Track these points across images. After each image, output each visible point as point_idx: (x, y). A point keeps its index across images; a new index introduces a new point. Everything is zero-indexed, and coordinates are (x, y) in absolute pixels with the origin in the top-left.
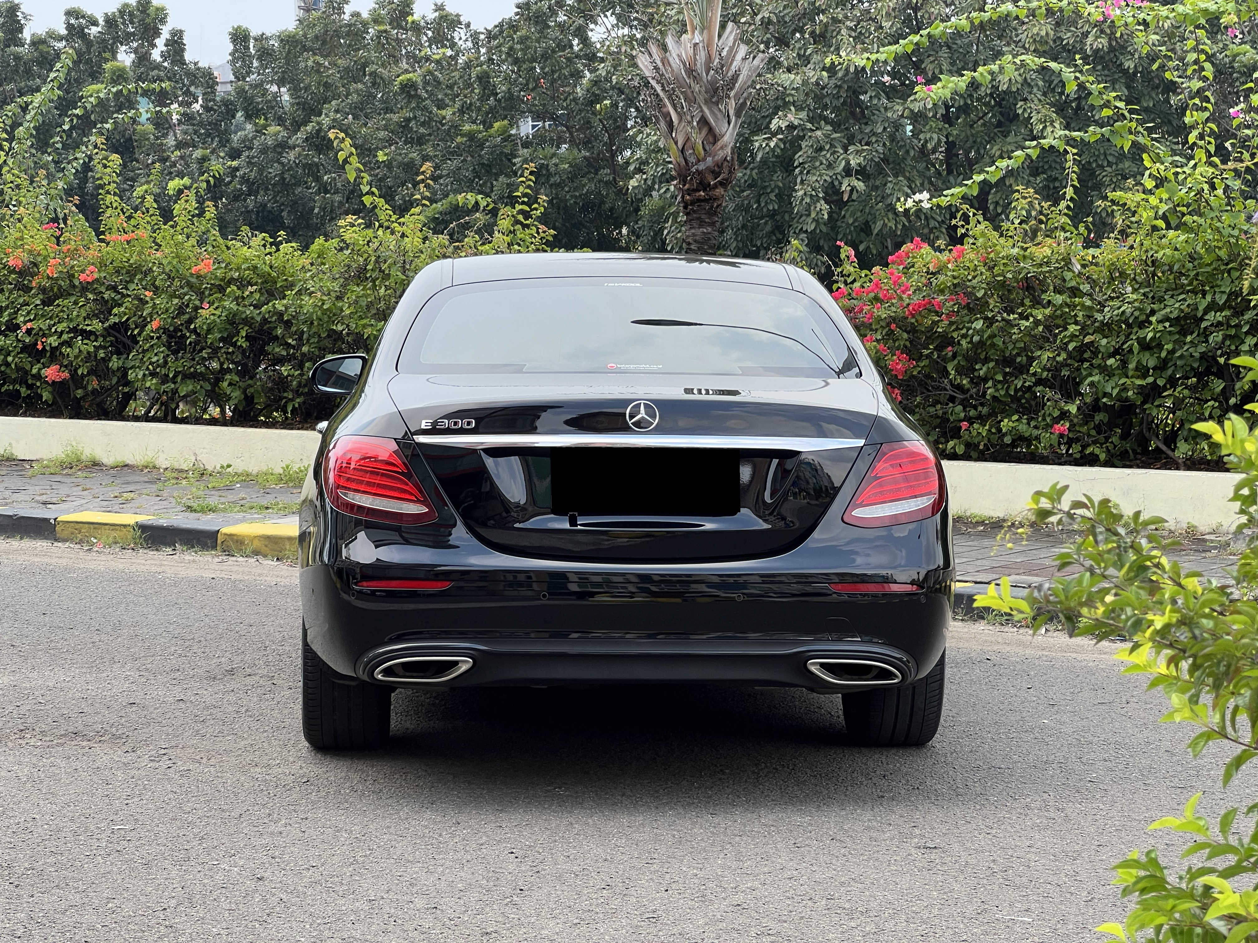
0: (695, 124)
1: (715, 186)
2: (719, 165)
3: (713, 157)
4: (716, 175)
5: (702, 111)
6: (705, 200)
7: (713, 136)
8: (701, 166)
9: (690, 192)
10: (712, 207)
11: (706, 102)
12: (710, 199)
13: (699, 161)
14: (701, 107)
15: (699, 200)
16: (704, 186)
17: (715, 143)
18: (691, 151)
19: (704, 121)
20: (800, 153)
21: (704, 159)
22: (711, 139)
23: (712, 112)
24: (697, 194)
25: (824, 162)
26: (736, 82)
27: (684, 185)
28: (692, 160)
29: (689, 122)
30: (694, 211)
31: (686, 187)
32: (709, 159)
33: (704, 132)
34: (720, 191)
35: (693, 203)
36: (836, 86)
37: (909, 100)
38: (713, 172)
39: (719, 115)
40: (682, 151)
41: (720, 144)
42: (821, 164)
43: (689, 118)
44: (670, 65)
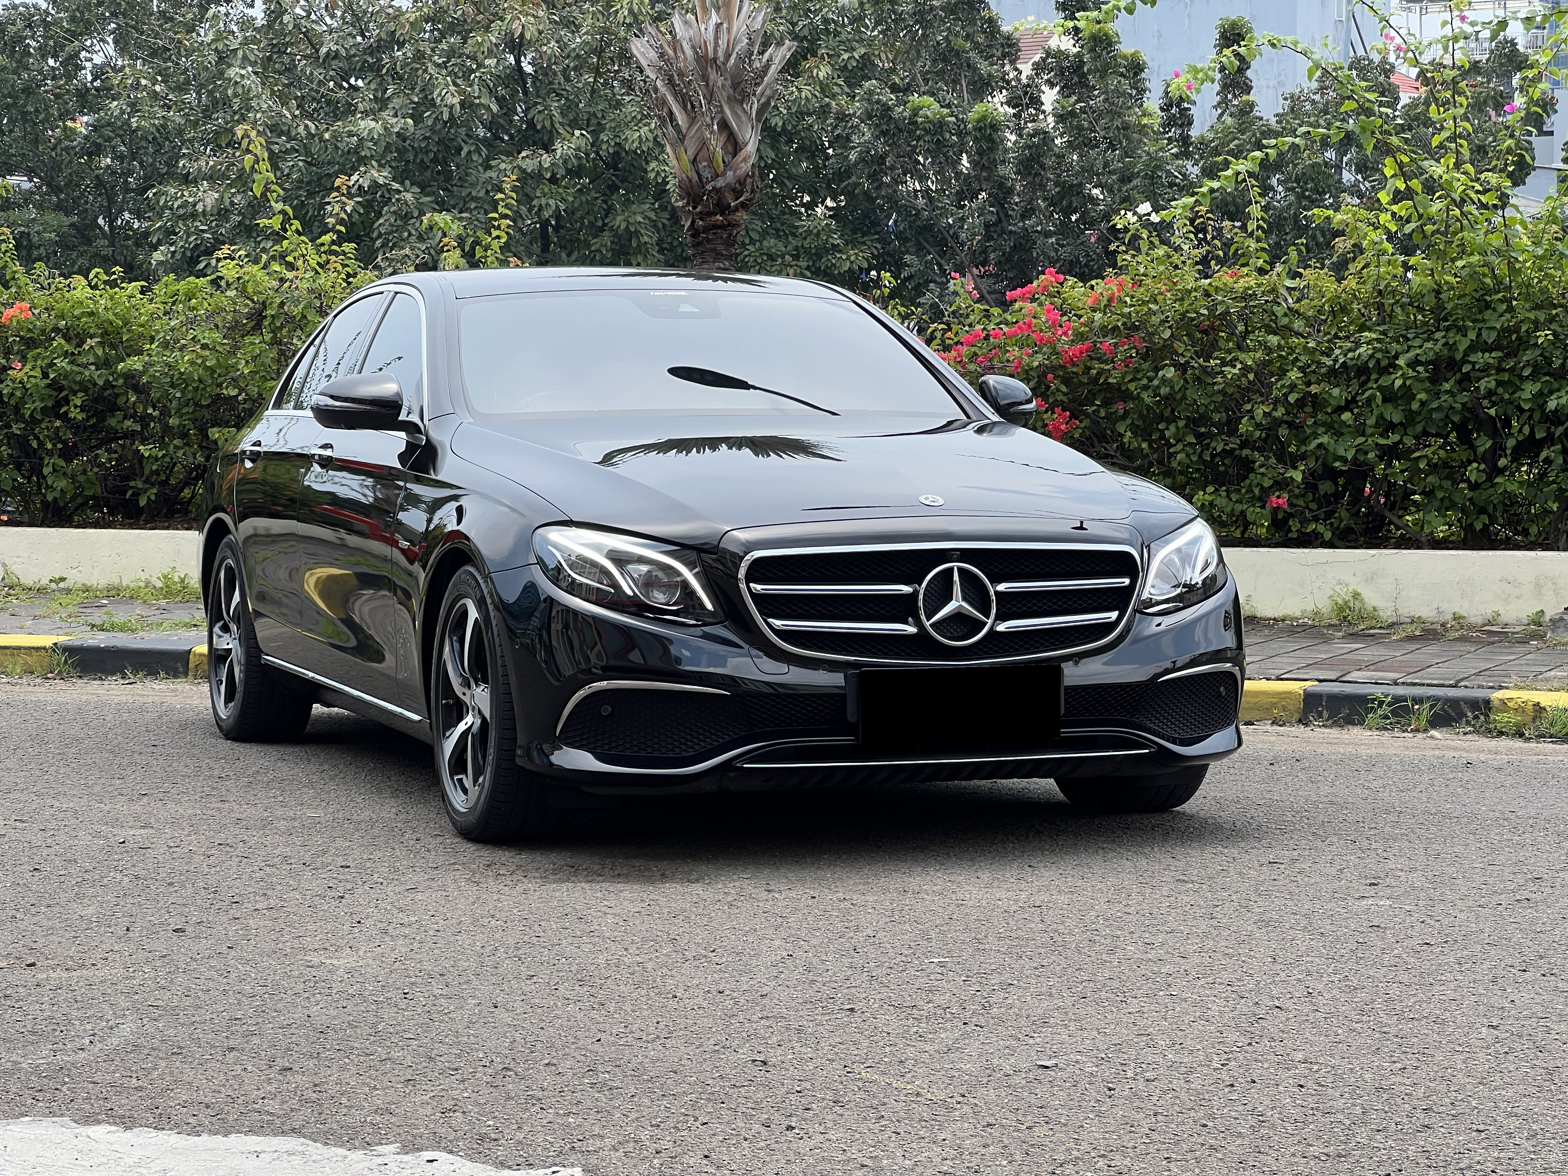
0: (715, 127)
1: (736, 209)
2: (742, 182)
3: (735, 172)
4: (738, 194)
5: (722, 111)
6: (722, 227)
7: (734, 145)
8: (720, 183)
9: (702, 216)
10: (731, 235)
11: (730, 100)
12: (729, 225)
13: (718, 176)
14: (721, 106)
15: (715, 226)
16: (723, 208)
17: (735, 154)
18: (705, 164)
19: (724, 125)
20: (381, 221)
21: (724, 174)
22: (730, 149)
23: (734, 113)
24: (713, 219)
25: (414, 232)
26: (766, 75)
27: (694, 208)
28: (707, 174)
29: (708, 125)
30: (708, 241)
31: (698, 210)
32: (730, 173)
33: (723, 139)
34: (742, 216)
35: (706, 230)
36: (426, 138)
37: (520, 156)
38: (734, 190)
39: (744, 118)
40: (694, 162)
41: (742, 155)
42: (410, 235)
43: (708, 120)
44: (683, 52)
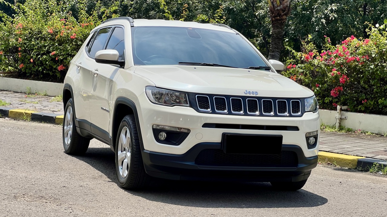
1: (283, 15)
2: (285, 8)
4: (284, 11)
9: (274, 17)
10: (281, 22)
12: (281, 19)
13: (278, 6)
15: (277, 20)
16: (279, 15)
27: (272, 14)
30: (275, 23)
32: (281, 6)
38: (282, 10)
40: (273, 2)
41: (285, 1)
